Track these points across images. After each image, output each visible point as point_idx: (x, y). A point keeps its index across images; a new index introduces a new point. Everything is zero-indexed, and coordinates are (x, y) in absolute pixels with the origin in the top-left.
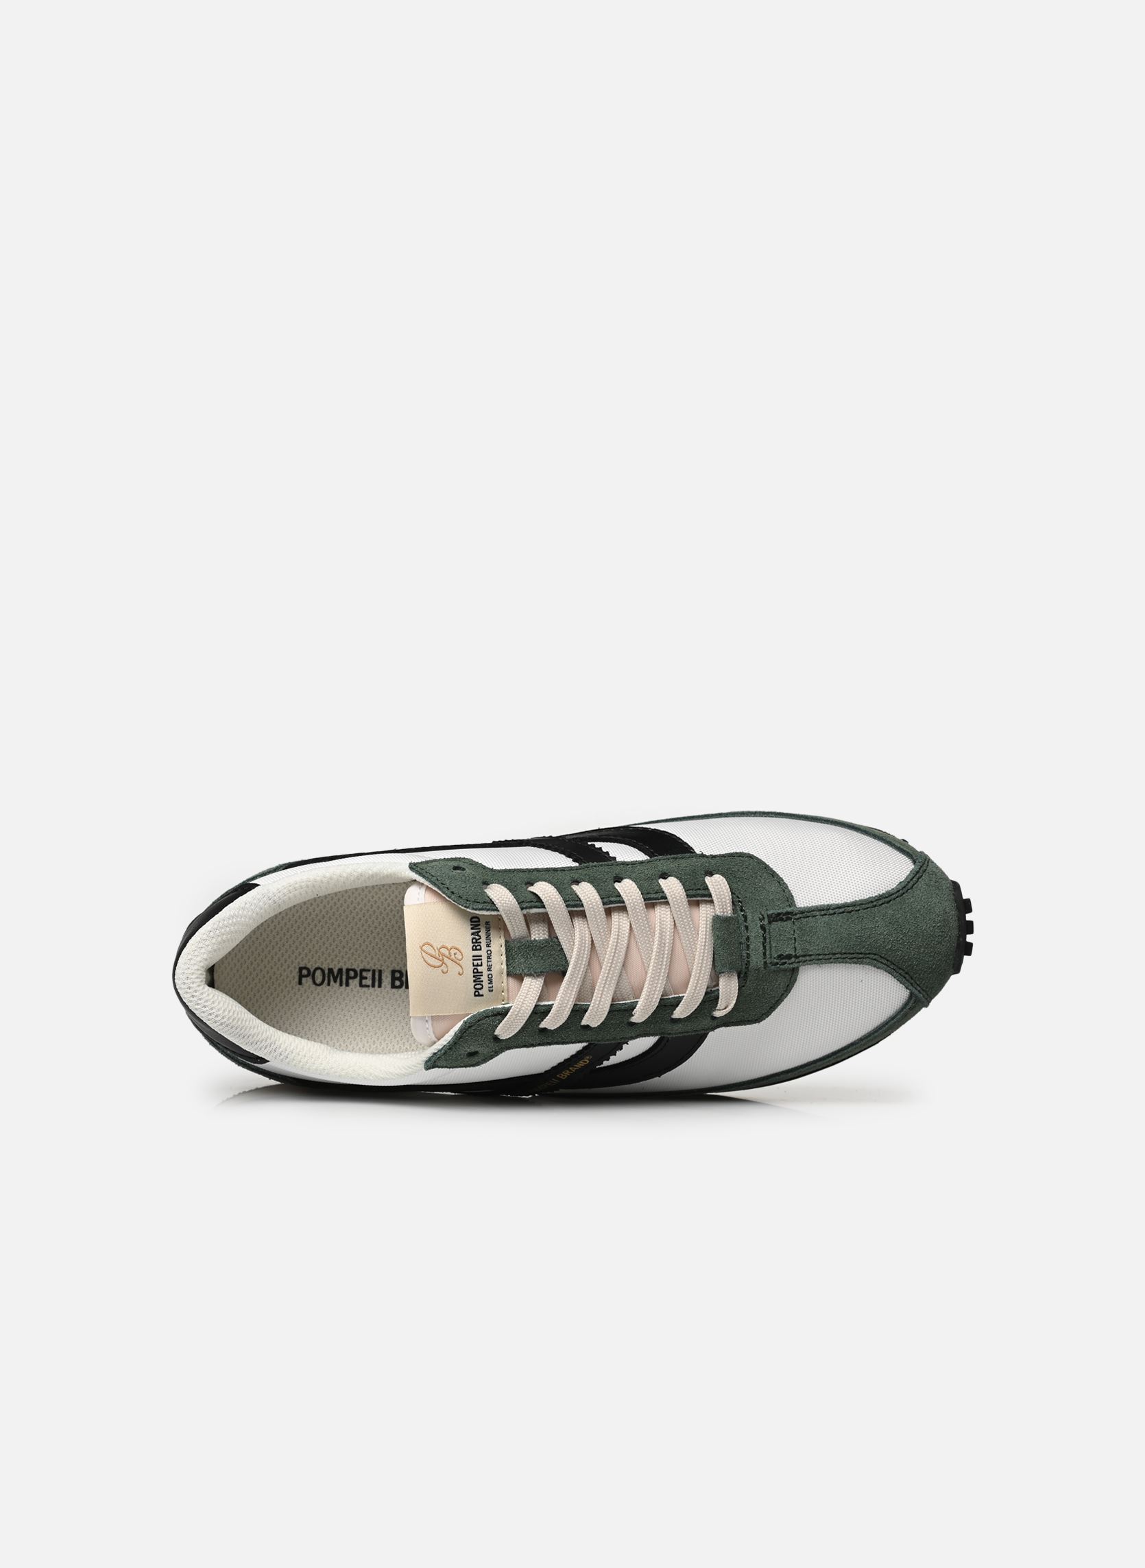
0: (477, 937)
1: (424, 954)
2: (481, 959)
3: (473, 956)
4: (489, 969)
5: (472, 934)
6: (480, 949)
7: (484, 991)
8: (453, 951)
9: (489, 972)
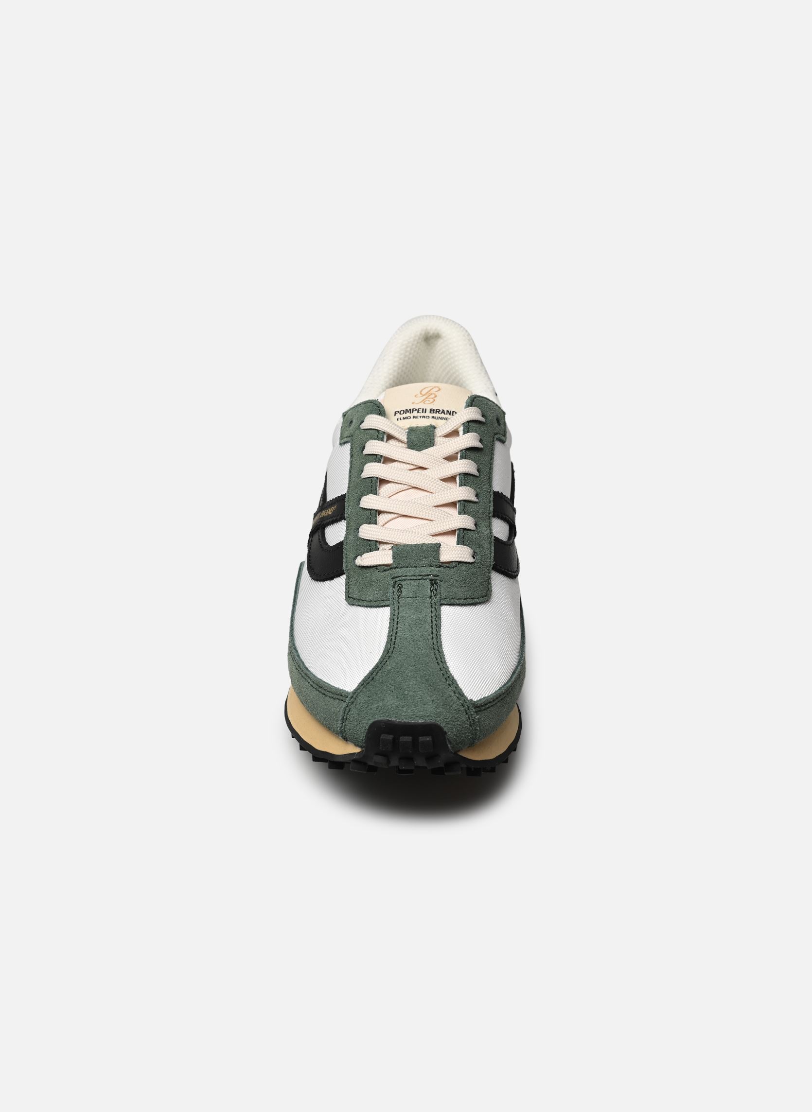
0: (440, 412)
1: (429, 389)
2: (423, 412)
3: (426, 409)
4: (414, 417)
5: (443, 410)
6: (431, 412)
7: (398, 415)
8: (432, 400)
9: (412, 417)
